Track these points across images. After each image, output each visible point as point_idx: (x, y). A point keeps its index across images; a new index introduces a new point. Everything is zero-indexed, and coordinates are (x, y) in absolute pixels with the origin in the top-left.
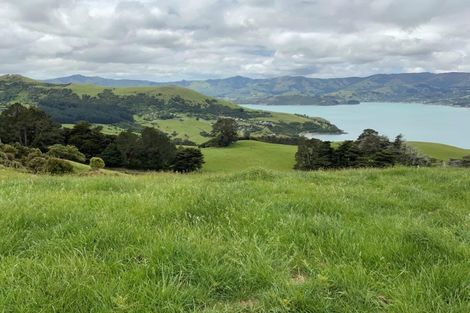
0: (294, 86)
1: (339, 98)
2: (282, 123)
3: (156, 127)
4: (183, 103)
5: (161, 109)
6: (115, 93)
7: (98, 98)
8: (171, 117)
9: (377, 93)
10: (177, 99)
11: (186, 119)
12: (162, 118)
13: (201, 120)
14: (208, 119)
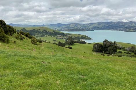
0: (75, 26)
1: (88, 29)
2: (75, 37)
3: (40, 39)
4: (46, 32)
5: (40, 33)
6: (26, 29)
7: (21, 31)
8: (44, 36)
9: (99, 28)
10: (45, 31)
11: (48, 36)
12: (41, 36)
13: (52, 36)
14: (54, 36)
